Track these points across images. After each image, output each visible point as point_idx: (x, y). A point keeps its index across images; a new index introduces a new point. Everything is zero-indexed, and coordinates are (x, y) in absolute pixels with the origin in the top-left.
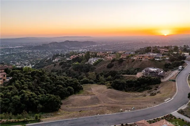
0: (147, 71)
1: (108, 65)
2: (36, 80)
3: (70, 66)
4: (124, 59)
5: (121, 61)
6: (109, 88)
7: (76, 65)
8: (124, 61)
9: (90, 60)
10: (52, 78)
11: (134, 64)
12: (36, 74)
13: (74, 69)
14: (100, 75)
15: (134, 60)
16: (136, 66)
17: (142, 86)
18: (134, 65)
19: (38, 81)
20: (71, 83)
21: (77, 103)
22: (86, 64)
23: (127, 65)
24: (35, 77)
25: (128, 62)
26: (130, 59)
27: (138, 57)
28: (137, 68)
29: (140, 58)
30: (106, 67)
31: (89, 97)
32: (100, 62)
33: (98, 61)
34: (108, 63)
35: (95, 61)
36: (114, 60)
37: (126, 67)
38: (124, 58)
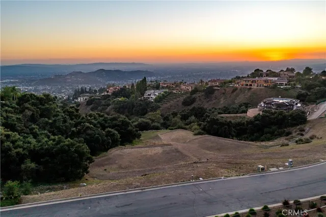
0: (270, 104)
1: (184, 100)
2: (29, 113)
3: (108, 105)
4: (216, 88)
5: (210, 92)
6: (199, 134)
7: (120, 101)
8: (216, 92)
9: (148, 92)
10: (68, 112)
11: (237, 95)
12: (29, 101)
14: (171, 116)
15: (235, 90)
16: (241, 99)
17: (266, 130)
18: (238, 98)
19: (33, 114)
22: (141, 100)
23: (223, 98)
25: (224, 94)
26: (227, 87)
27: (244, 83)
28: (244, 103)
29: (247, 85)
30: (180, 104)
31: (159, 150)
32: (167, 96)
33: (163, 95)
34: (185, 97)
35: (157, 94)
36: (195, 91)
37: (222, 102)
38: (216, 86)
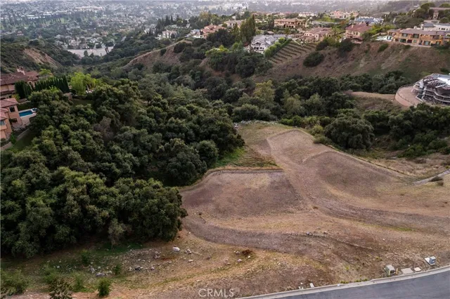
0: (433, 88)
1: (307, 58)
2: (106, 121)
3: (202, 57)
4: (356, 42)
5: (346, 48)
6: (322, 142)
7: (219, 54)
8: (355, 48)
9: (257, 39)
11: (386, 57)
13: (212, 65)
14: (287, 91)
15: (384, 46)
16: (391, 63)
17: (418, 135)
18: (386, 61)
19: (112, 122)
20: (211, 127)
21: (230, 200)
22: (247, 54)
23: (364, 59)
24: (104, 109)
25: (366, 52)
26: (373, 41)
27: (400, 37)
28: (394, 72)
29: (404, 41)
30: (301, 63)
31: (262, 180)
32: (283, 46)
33: (277, 45)
34: (309, 52)
35: (269, 43)
36: (324, 45)
37: (361, 65)
38: (356, 39)
